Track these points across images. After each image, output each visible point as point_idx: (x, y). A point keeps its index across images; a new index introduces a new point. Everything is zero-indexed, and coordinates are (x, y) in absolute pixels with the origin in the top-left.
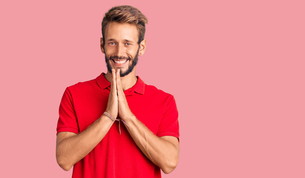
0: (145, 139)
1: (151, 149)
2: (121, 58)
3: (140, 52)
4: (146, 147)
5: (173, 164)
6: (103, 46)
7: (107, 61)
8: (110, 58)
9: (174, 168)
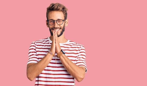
0: (69, 64)
1: (71, 69)
2: (57, 28)
3: (65, 25)
4: (69, 68)
5: (82, 77)
6: (47, 24)
7: (50, 30)
8: (52, 29)
9: (83, 79)
